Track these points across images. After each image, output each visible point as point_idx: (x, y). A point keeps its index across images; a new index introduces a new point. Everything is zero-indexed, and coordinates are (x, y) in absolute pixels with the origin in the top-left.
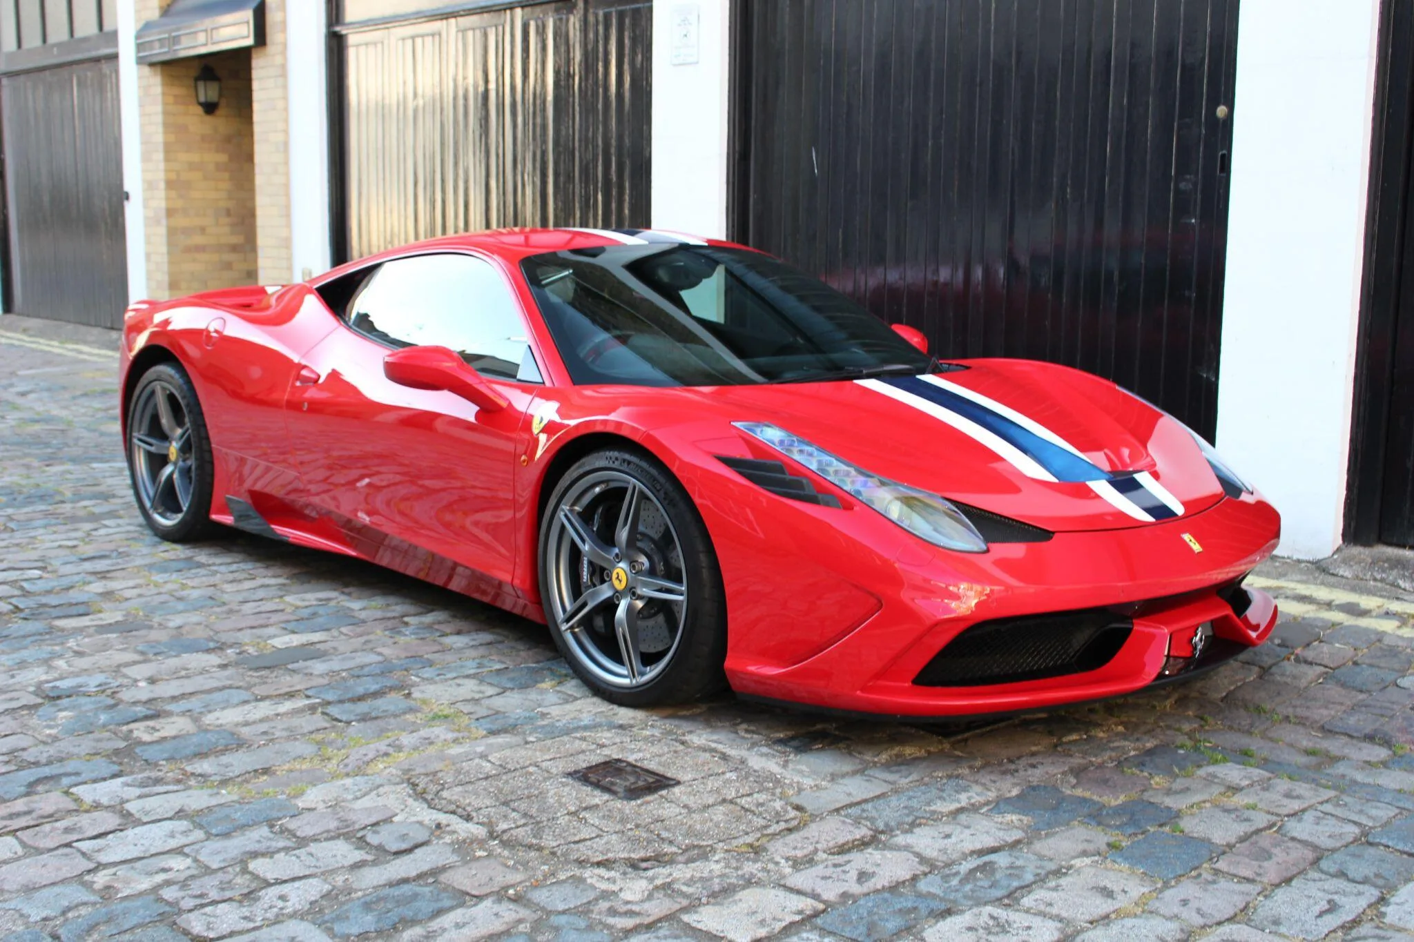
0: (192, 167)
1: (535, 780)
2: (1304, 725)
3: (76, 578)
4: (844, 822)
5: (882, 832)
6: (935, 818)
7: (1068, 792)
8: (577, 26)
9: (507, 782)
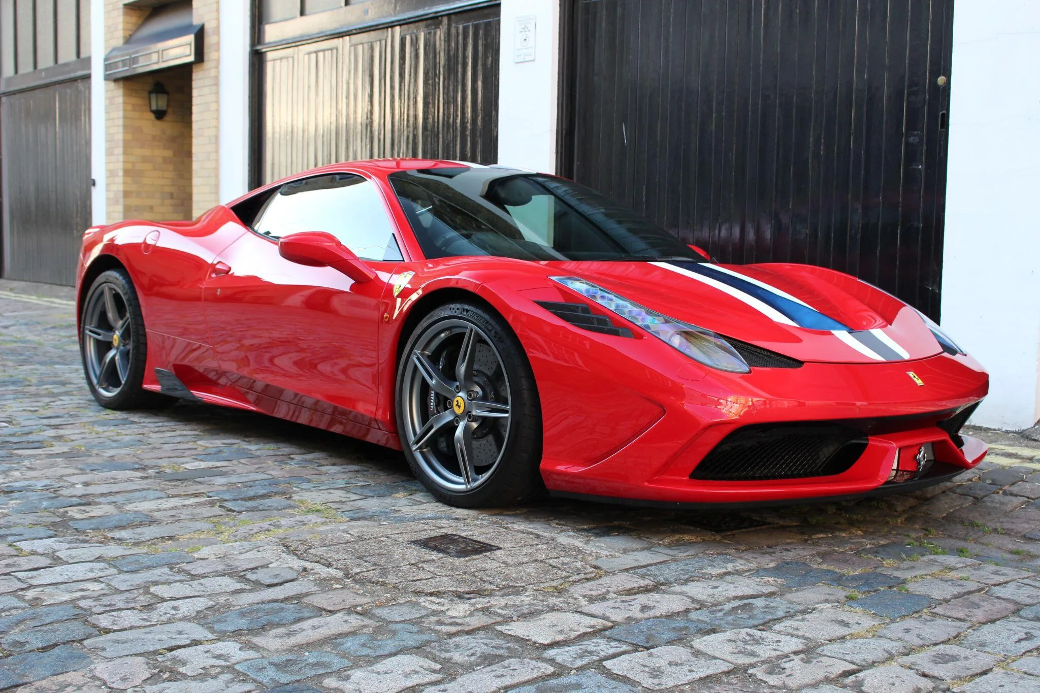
0: (145, 160)
1: (385, 545)
2: (1009, 535)
3: (35, 427)
4: (632, 576)
5: (663, 584)
6: (707, 577)
7: (816, 566)
8: (442, 38)
9: (363, 546)
